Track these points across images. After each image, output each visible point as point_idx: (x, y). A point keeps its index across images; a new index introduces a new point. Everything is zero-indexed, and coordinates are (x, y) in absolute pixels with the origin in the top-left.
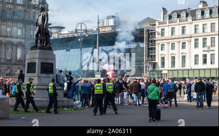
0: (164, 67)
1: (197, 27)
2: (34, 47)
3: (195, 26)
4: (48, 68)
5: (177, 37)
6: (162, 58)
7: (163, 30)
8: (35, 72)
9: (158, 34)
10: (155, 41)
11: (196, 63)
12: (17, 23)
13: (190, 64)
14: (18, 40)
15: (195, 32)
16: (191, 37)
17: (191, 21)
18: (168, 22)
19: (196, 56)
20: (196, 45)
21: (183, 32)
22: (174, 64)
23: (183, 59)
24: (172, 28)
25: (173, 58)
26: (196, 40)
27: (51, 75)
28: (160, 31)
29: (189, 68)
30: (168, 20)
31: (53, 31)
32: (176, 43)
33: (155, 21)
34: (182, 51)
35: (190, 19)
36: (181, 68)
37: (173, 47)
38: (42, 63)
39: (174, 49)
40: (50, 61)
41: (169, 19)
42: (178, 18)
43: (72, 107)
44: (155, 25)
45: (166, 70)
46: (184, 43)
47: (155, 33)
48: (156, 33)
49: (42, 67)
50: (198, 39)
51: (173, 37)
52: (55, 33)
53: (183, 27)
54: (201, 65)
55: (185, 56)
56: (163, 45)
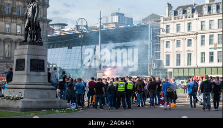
0: (169, 65)
1: (203, 24)
2: (24, 42)
3: (202, 22)
4: (38, 65)
5: (182, 34)
6: (167, 55)
7: (168, 26)
8: (24, 70)
9: (163, 31)
10: (160, 38)
11: (202, 61)
12: (16, 19)
13: (196, 62)
14: (17, 37)
15: (202, 29)
16: (197, 34)
17: (197, 18)
18: (173, 18)
19: (203, 54)
20: (202, 43)
21: (189, 28)
22: (180, 62)
23: (188, 57)
24: (177, 25)
25: (179, 56)
26: (203, 37)
27: (42, 73)
28: (165, 28)
29: (196, 66)
30: (173, 16)
31: (56, 28)
32: (181, 40)
33: (160, 17)
34: (188, 48)
35: (196, 15)
36: (187, 66)
37: (178, 44)
38: (32, 60)
39: (180, 46)
40: (41, 58)
41: (175, 15)
42: (183, 14)
43: (65, 108)
44: (160, 21)
45: (171, 68)
46: (190, 40)
47: (159, 30)
48: (161, 30)
49: (31, 64)
50: (204, 36)
51: (179, 34)
52: (57, 30)
53: (189, 24)
54: (207, 63)
55: (191, 54)
56: (168, 42)
